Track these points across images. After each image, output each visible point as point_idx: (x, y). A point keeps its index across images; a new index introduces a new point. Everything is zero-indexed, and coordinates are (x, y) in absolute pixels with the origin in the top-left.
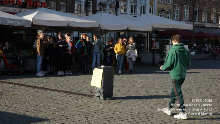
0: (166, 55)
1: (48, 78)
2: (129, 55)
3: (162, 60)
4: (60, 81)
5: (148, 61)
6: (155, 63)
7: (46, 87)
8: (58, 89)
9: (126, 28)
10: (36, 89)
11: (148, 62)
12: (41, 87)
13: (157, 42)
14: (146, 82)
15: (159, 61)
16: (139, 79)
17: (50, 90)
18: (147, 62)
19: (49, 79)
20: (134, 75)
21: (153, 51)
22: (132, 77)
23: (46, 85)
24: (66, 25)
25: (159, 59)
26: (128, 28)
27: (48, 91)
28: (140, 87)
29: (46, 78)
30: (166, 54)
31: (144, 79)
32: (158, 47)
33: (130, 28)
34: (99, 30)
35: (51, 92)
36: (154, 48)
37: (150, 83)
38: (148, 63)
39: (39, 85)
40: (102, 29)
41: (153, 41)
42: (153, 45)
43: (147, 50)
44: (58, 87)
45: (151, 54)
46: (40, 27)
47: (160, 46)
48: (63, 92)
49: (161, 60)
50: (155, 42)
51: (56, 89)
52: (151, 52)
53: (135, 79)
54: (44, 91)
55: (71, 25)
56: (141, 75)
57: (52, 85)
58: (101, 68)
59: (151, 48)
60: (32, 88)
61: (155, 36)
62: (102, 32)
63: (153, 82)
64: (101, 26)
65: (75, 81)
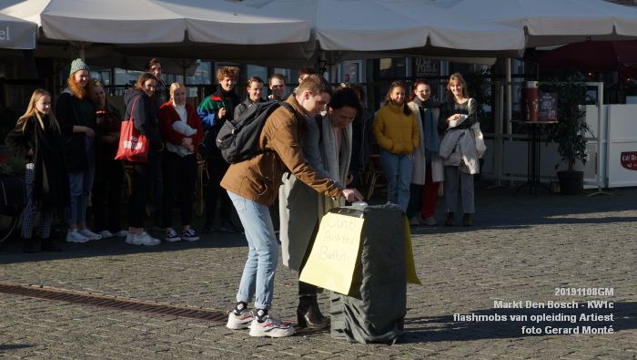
0: (584, 148)
1: (114, 257)
2: (454, 151)
3: (571, 167)
4: (170, 270)
5: (508, 175)
6: (542, 180)
7: (119, 298)
8: (167, 304)
9: (423, 43)
10: (79, 308)
11: (512, 179)
12: (97, 295)
13: (547, 96)
14: (524, 262)
15: (558, 173)
16: (493, 251)
17: (137, 307)
18: (506, 178)
19: (124, 264)
20: (464, 235)
21: (533, 133)
22: (462, 245)
23: (114, 287)
24: (178, 38)
25: (557, 166)
26: (428, 39)
27: (130, 314)
28: (503, 284)
29: (108, 257)
30: (584, 142)
31: (511, 249)
32: (552, 113)
33: (438, 42)
34: (311, 55)
35: (143, 316)
36: (535, 121)
37: (542, 266)
38: (508, 182)
39: (88, 290)
40: (324, 47)
41: (533, 89)
42: (532, 108)
43: (505, 130)
44: (165, 296)
45: (526, 144)
46: (69, 49)
47: (557, 112)
48: (192, 314)
49: (564, 167)
50: (540, 96)
51: (160, 304)
52: (526, 136)
53: (476, 251)
54: (111, 315)
55: (197, 37)
56: (493, 232)
57: (141, 287)
58: (352, 213)
59: (524, 118)
60: (62, 303)
61: (520, 68)
62: (319, 61)
63: (551, 262)
64: (319, 37)
65: (229, 269)
